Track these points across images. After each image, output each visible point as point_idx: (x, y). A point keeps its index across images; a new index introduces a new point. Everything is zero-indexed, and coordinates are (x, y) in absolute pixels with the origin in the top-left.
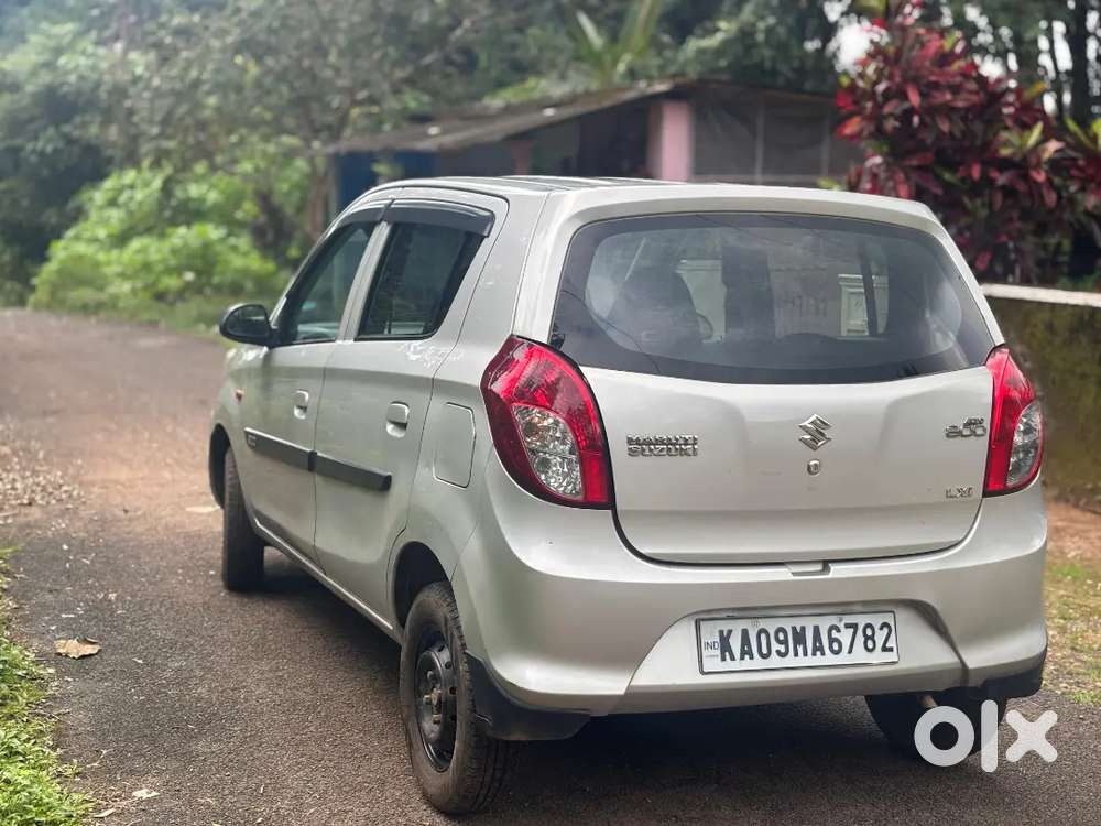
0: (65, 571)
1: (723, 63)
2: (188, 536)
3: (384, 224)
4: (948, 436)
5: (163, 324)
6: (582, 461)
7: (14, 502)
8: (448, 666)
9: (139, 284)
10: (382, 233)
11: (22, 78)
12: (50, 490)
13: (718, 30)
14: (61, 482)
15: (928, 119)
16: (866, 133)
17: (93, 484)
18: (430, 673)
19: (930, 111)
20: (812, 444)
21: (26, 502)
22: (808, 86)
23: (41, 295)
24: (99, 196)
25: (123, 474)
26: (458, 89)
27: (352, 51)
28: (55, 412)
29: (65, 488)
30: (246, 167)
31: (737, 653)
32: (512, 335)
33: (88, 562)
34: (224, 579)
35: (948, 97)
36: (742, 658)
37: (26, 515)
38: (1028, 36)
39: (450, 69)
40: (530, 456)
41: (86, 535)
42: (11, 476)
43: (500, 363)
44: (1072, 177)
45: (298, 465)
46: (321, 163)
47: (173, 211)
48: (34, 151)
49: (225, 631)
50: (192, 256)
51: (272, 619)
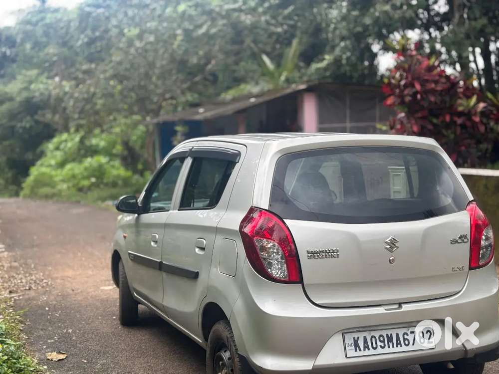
0: (48, 320)
1: (328, 74)
2: (102, 300)
3: (189, 158)
4: (451, 243)
5: (82, 202)
6: (287, 262)
7: (22, 289)
8: (229, 359)
9: (71, 184)
10: (188, 162)
11: (14, 95)
12: (38, 282)
13: (324, 59)
14: (43, 278)
15: (424, 96)
16: (397, 103)
17: (57, 278)
18: (221, 362)
19: (426, 92)
20: (390, 250)
21: (27, 288)
22: (367, 82)
23: (26, 191)
24: (51, 145)
25: (70, 273)
26: (211, 90)
27: (163, 76)
28: (37, 246)
29: (45, 281)
30: (117, 130)
31: (362, 348)
32: (252, 206)
33: (58, 315)
34: (120, 320)
35: (433, 85)
36: (364, 350)
37: (28, 294)
38: (464, 55)
39: (207, 83)
40: (264, 261)
41: (56, 303)
42: (20, 276)
43: (247, 219)
44: (491, 118)
45: (154, 268)
46: (151, 128)
47: (85, 151)
48: (21, 127)
49: (123, 345)
50: (94, 170)
51: (143, 338)
